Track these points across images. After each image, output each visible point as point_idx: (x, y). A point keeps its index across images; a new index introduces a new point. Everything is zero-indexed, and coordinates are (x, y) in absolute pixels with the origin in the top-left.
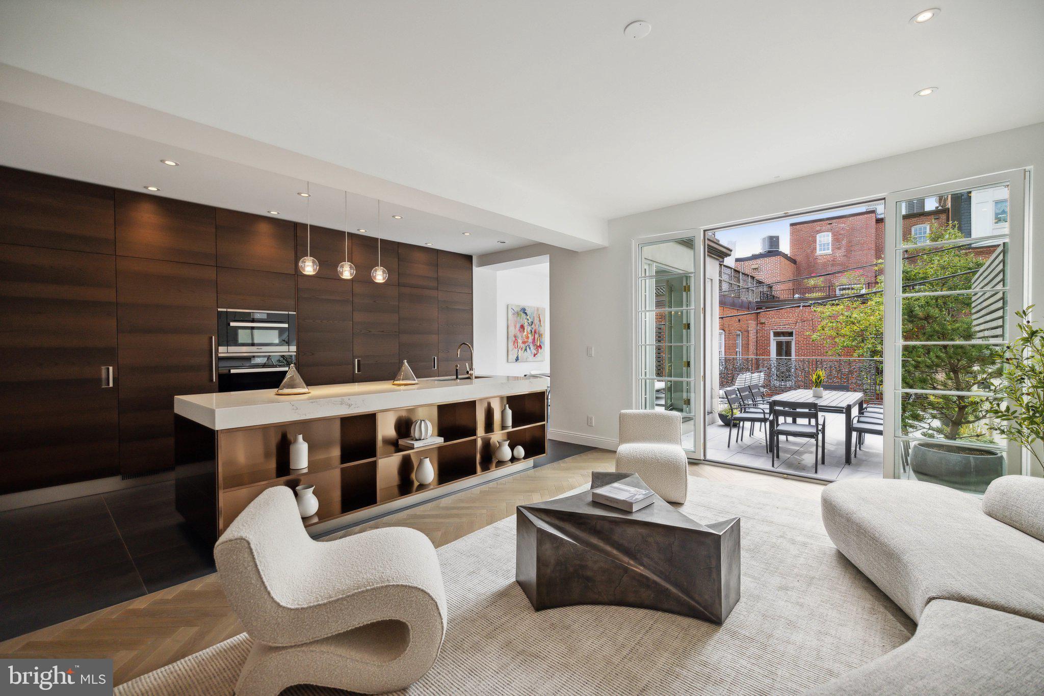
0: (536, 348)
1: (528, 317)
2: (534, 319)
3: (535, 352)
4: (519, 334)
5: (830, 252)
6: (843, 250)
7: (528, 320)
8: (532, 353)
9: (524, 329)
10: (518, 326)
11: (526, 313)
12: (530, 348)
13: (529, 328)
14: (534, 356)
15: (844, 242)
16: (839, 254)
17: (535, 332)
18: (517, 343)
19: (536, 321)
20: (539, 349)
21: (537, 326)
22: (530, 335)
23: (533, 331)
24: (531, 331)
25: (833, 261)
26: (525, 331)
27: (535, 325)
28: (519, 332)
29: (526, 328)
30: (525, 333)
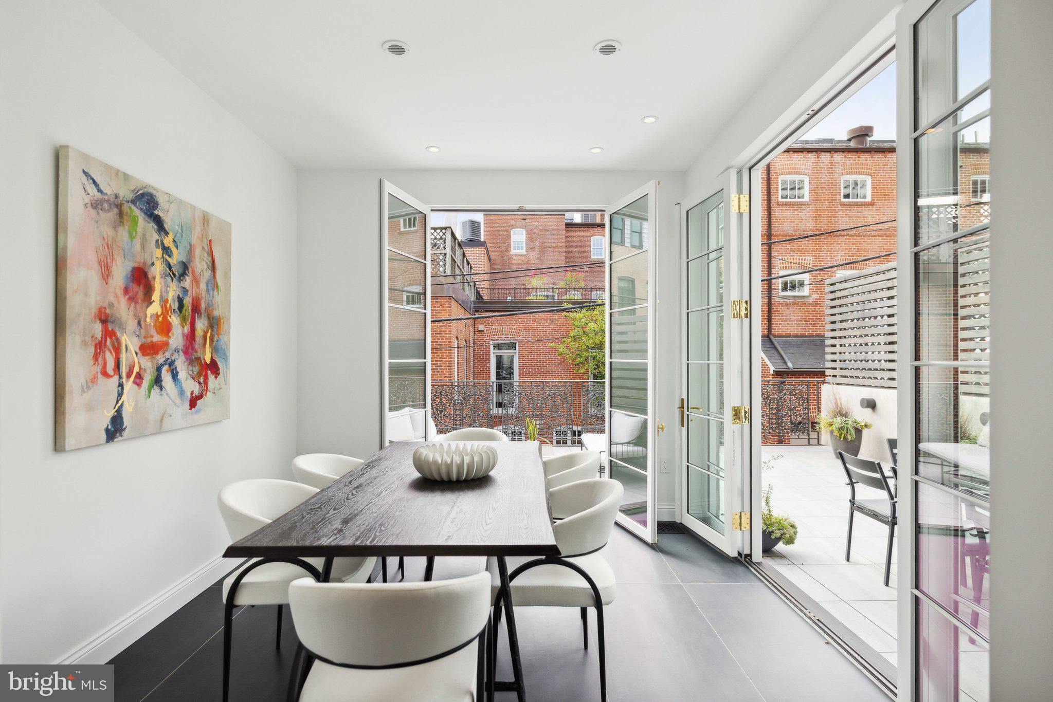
0: (200, 374)
1: (168, 241)
2: (190, 252)
3: (191, 387)
4: (124, 310)
5: (524, 252)
6: (537, 251)
7: (166, 250)
8: (182, 393)
9: (149, 290)
10: (121, 272)
11: (159, 222)
12: (175, 376)
13: (173, 291)
14: (193, 403)
15: (537, 243)
16: (534, 255)
17: (196, 309)
18: (117, 350)
19: (200, 265)
20: (211, 377)
21: (203, 286)
22: (175, 320)
23: (188, 301)
24: (180, 301)
25: (528, 263)
26: (156, 296)
27: (196, 281)
28: (123, 301)
29: (158, 285)
30: (155, 308)
